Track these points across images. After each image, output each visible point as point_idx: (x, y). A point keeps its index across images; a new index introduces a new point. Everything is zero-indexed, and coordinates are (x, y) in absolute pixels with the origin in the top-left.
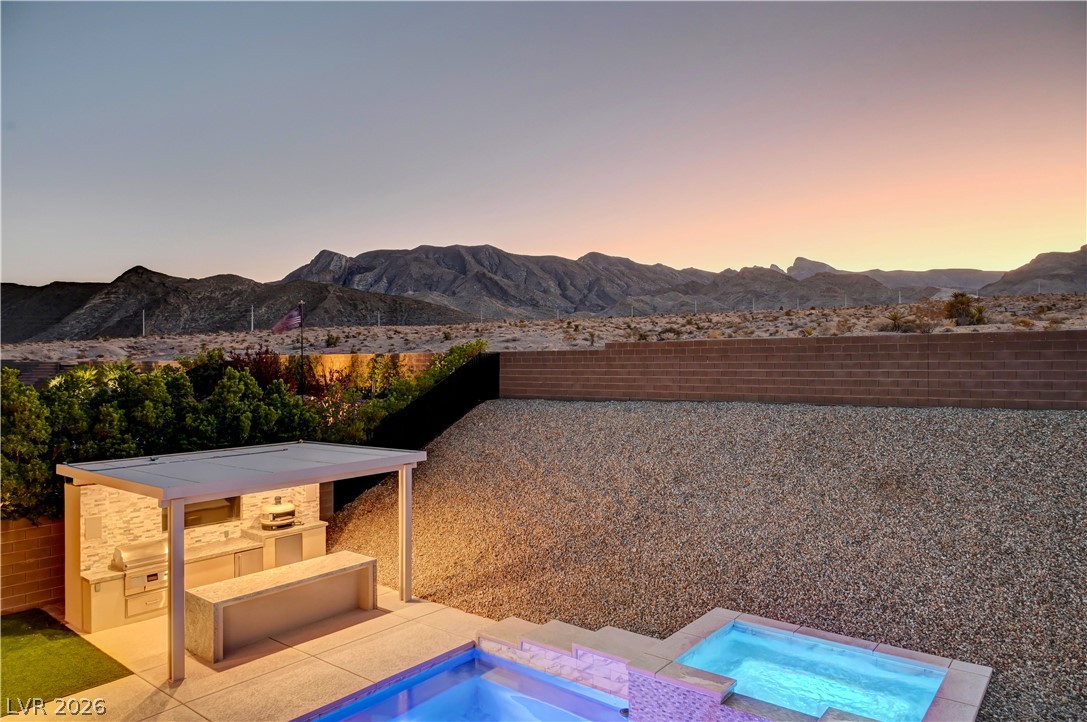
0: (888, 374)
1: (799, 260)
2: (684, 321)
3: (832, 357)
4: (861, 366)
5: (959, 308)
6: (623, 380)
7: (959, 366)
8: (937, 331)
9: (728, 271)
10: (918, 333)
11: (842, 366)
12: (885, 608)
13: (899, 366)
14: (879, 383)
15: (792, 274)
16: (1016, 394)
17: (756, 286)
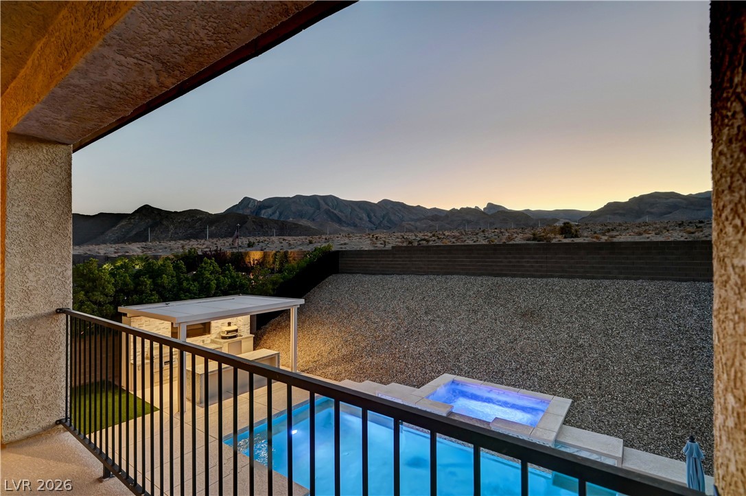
0: (528, 262)
1: (489, 204)
2: (431, 235)
4: (515, 258)
5: (566, 230)
6: (400, 264)
7: (561, 258)
8: (554, 241)
9: (454, 209)
10: (545, 242)
12: (523, 373)
13: (533, 258)
14: (523, 266)
15: (486, 211)
17: (468, 217)
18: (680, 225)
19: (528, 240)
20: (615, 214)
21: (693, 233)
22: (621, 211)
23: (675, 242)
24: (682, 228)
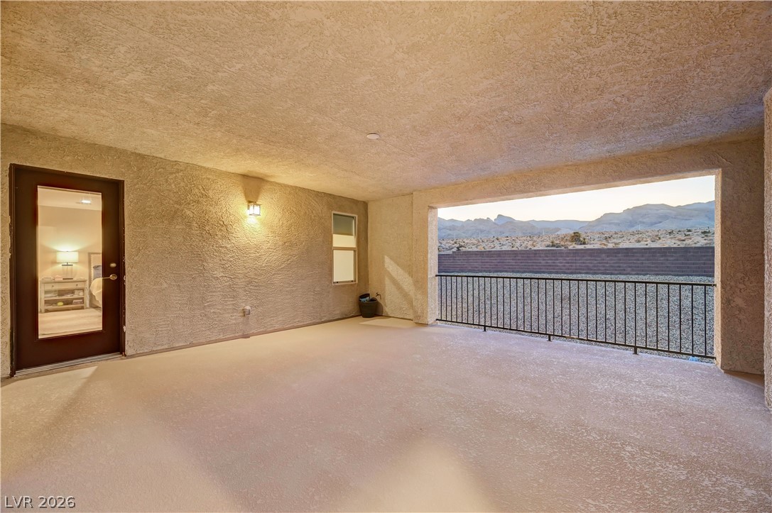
0: (561, 263)
1: (500, 216)
2: (453, 242)
3: (540, 257)
4: (551, 260)
5: (576, 237)
6: (459, 265)
7: (587, 260)
8: (570, 247)
9: (469, 220)
10: (563, 248)
11: (544, 260)
13: (565, 260)
14: (557, 266)
15: (496, 222)
16: (608, 270)
17: (481, 227)
18: (670, 233)
19: (548, 246)
20: (610, 224)
21: (684, 240)
22: (616, 221)
23: (669, 249)
24: (672, 236)
